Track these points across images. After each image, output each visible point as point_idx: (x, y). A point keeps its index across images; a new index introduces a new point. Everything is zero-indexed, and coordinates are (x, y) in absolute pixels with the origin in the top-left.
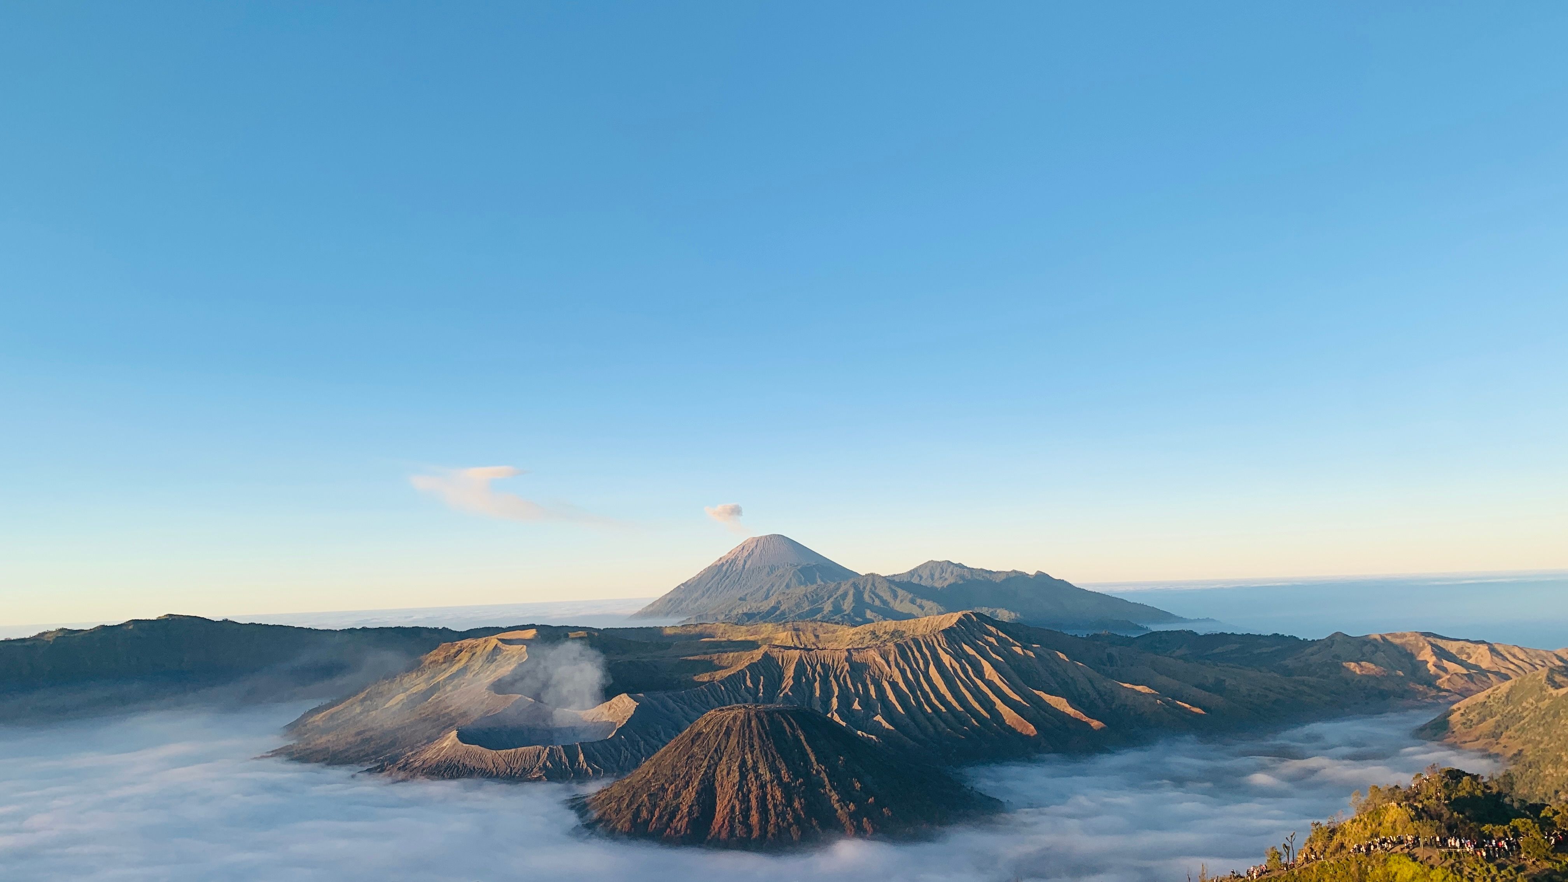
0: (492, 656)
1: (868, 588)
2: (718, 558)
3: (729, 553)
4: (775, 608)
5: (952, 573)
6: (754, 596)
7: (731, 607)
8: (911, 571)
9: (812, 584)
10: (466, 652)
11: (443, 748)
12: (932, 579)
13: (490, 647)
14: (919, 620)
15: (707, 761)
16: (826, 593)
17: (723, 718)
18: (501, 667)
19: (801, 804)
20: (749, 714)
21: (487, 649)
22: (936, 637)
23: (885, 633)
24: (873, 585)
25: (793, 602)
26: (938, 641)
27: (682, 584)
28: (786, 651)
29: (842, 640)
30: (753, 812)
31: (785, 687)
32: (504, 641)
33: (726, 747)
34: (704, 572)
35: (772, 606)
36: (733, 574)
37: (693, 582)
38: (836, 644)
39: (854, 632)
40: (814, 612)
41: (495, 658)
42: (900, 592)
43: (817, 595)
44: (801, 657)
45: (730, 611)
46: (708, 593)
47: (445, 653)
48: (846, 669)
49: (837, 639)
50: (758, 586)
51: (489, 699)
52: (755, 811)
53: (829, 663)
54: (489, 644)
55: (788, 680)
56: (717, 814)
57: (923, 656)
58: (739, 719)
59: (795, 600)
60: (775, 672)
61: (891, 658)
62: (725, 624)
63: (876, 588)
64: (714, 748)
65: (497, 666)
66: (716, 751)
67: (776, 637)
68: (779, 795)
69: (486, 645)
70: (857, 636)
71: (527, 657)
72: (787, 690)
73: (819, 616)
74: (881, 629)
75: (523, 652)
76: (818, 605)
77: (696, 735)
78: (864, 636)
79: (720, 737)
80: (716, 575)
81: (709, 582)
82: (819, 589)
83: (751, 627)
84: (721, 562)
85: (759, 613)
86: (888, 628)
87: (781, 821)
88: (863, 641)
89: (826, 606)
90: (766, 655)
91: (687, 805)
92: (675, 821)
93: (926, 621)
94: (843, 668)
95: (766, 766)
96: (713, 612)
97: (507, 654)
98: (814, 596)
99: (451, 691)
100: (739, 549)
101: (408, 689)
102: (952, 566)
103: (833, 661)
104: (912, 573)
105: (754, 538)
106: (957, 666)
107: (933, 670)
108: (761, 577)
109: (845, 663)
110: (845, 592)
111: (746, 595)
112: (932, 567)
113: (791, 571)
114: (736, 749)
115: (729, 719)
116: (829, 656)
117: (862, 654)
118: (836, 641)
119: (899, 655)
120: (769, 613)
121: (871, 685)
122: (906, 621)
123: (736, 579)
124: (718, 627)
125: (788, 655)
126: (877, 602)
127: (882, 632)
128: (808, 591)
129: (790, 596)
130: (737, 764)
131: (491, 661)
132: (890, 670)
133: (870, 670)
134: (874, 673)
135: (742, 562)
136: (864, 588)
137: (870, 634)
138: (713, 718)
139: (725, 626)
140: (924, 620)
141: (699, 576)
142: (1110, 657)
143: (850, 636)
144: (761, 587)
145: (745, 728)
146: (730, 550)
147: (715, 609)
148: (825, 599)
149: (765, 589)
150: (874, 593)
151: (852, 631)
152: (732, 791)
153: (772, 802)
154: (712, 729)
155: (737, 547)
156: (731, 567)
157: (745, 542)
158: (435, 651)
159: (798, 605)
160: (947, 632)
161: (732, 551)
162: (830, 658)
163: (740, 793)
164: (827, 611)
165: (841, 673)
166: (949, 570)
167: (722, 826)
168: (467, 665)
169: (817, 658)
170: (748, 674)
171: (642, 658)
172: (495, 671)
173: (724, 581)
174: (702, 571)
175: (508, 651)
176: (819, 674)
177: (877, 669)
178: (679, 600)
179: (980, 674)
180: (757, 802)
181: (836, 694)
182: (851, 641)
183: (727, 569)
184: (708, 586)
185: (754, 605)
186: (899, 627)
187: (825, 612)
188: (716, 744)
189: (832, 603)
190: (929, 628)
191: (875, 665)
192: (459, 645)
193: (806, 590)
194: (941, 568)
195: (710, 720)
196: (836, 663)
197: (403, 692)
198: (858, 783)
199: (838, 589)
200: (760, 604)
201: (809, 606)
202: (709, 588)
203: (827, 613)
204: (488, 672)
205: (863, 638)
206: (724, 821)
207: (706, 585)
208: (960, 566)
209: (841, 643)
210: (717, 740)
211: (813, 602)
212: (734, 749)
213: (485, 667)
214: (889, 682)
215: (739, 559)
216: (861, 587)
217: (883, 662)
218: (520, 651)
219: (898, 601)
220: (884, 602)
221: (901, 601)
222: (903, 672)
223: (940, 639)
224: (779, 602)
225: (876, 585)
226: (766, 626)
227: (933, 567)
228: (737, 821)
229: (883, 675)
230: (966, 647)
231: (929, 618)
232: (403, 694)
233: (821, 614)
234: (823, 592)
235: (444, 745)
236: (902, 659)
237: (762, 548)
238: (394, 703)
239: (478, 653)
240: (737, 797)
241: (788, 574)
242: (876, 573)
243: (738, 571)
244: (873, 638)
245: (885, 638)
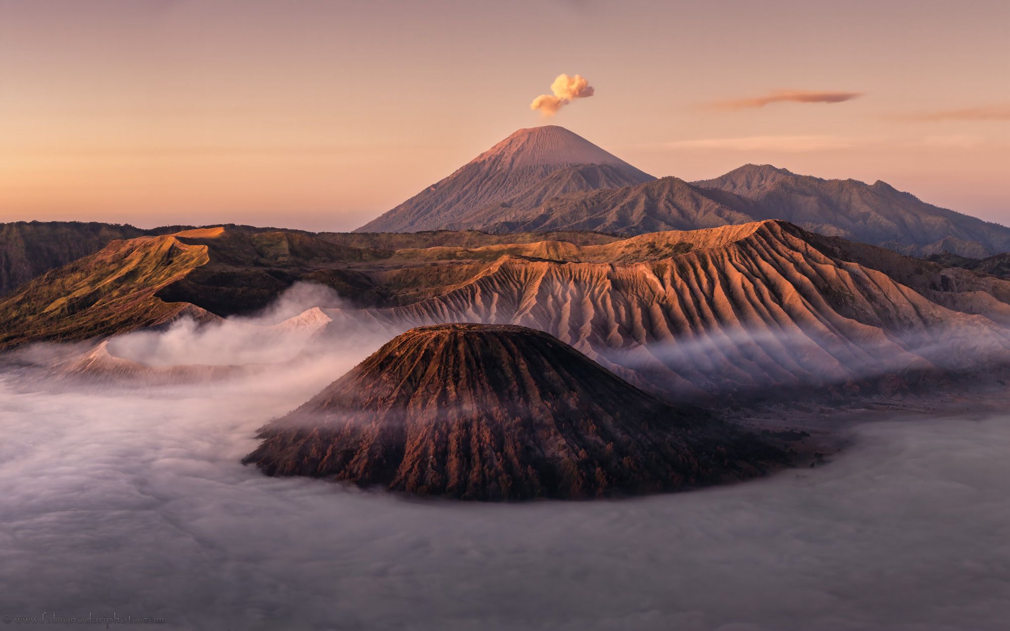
0: (169, 257)
1: (664, 194)
2: (479, 154)
3: (493, 148)
4: (544, 217)
5: (773, 180)
6: (522, 202)
7: (491, 215)
8: (723, 177)
9: (595, 188)
10: (138, 251)
11: (90, 360)
12: (749, 187)
13: (166, 247)
14: (712, 231)
15: (398, 391)
16: (610, 201)
17: (422, 339)
18: (177, 271)
19: (516, 448)
20: (456, 336)
21: (162, 249)
22: (727, 250)
23: (667, 245)
24: (671, 191)
25: (568, 209)
26: (729, 255)
27: (434, 186)
28: (531, 263)
29: (612, 253)
30: (453, 456)
31: (526, 308)
32: (184, 240)
33: (423, 376)
34: (461, 171)
35: (541, 215)
36: (497, 175)
37: (446, 183)
38: (604, 258)
39: (628, 244)
40: (595, 223)
41: (171, 259)
42: (705, 202)
43: (599, 202)
44: (549, 270)
45: (489, 220)
46: (466, 197)
47: (114, 252)
48: (606, 288)
49: (606, 252)
50: (527, 190)
51: (155, 307)
52: (454, 455)
53: (586, 279)
54: (165, 242)
55: (530, 300)
56: (405, 456)
57: (708, 274)
58: (442, 341)
59: (571, 208)
60: (515, 289)
61: (667, 276)
62: (471, 233)
63: (673, 195)
64: (408, 376)
65: (173, 269)
66: (409, 379)
67: (527, 247)
68: (487, 437)
69: (161, 243)
70: (631, 248)
71: (209, 260)
72: (528, 311)
73: (599, 228)
74: (662, 240)
75: (203, 253)
76: (599, 215)
77: (387, 358)
78: (640, 249)
79: (416, 362)
80: (475, 175)
81: (466, 184)
82: (601, 194)
83: (504, 237)
84: (482, 159)
85: (524, 223)
86: (671, 239)
87: (488, 468)
88: (639, 256)
89: (610, 216)
90: (503, 269)
91: (368, 444)
92: (351, 462)
93: (720, 232)
94: (603, 286)
95: (473, 401)
96: (468, 221)
97: (186, 256)
98: (595, 203)
99: (117, 297)
100: (505, 143)
101: (69, 293)
102: (774, 172)
103: (592, 277)
104: (723, 179)
105: (525, 129)
106: (750, 286)
107: (719, 291)
108: (532, 179)
109: (606, 280)
110: (634, 200)
111: (512, 201)
112: (749, 173)
113: (569, 172)
114: (436, 378)
115: (429, 341)
116: (587, 270)
117: (630, 269)
118: (604, 254)
119: (678, 273)
120: (537, 223)
121: (638, 308)
122: (695, 231)
123: (500, 180)
124: (463, 235)
125: (533, 268)
126: (674, 212)
127: (663, 245)
128: (588, 197)
129: (564, 202)
130: (436, 396)
131: (166, 263)
132: (664, 290)
133: (639, 290)
134: (644, 294)
135: (509, 160)
136: (659, 195)
137: (648, 247)
138: (410, 339)
139: (471, 235)
140: (718, 231)
141: (455, 176)
142: (945, 280)
143: (622, 249)
144: (531, 192)
145: (450, 352)
146: (495, 144)
147: (472, 216)
148: (609, 208)
149: (536, 194)
150: (670, 202)
151: (625, 243)
152: (426, 430)
153: (478, 444)
154: (407, 352)
155: (504, 141)
156: (495, 166)
157: (513, 135)
158: (105, 250)
159: (574, 214)
160: (743, 245)
161: (497, 145)
162: (588, 274)
163: (436, 432)
164: (610, 223)
165: (600, 292)
166: (770, 177)
167: (410, 471)
168: (139, 267)
169: (571, 273)
170: (479, 290)
171: (353, 268)
172: (170, 275)
173: (486, 183)
174: (457, 170)
175: (187, 251)
176: (572, 294)
177: (647, 287)
178: (428, 205)
179: (778, 296)
180: (459, 444)
181: (591, 317)
182: (623, 255)
183: (490, 168)
184: (464, 189)
185: (521, 213)
186: (685, 238)
187: (607, 224)
188: (411, 370)
189: (617, 212)
190: (724, 240)
191: (645, 283)
192: (131, 242)
193: (587, 196)
194: (761, 174)
195: (406, 341)
196: (595, 280)
197: (65, 296)
198: (593, 425)
199: (625, 195)
200: (528, 212)
201: (587, 216)
202: (466, 192)
203: (610, 225)
204: (162, 277)
205: (638, 252)
206: (413, 464)
207: (463, 187)
208: (785, 172)
209: (610, 258)
210: (412, 367)
211: (593, 211)
212: (433, 378)
213: (160, 270)
214: (661, 306)
215: (505, 156)
216: (656, 193)
217: (656, 280)
218: (200, 253)
219: (701, 212)
220: (682, 213)
221: (705, 213)
222: (680, 293)
223: (732, 252)
224: (550, 210)
225: (674, 192)
226: (523, 237)
227: (749, 171)
228: (429, 466)
229: (654, 296)
230: (765, 265)
231: (725, 228)
232: (64, 298)
233: (602, 225)
234: (607, 198)
235: (91, 357)
236: (681, 276)
237: (535, 143)
238: (54, 308)
239: (152, 254)
240: (433, 437)
241: (565, 176)
242: (676, 177)
243: (503, 171)
244: (652, 252)
245: (666, 252)
